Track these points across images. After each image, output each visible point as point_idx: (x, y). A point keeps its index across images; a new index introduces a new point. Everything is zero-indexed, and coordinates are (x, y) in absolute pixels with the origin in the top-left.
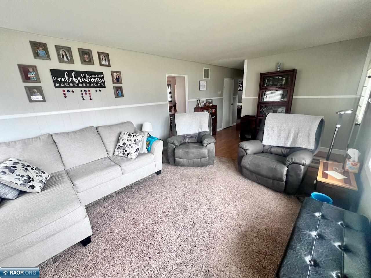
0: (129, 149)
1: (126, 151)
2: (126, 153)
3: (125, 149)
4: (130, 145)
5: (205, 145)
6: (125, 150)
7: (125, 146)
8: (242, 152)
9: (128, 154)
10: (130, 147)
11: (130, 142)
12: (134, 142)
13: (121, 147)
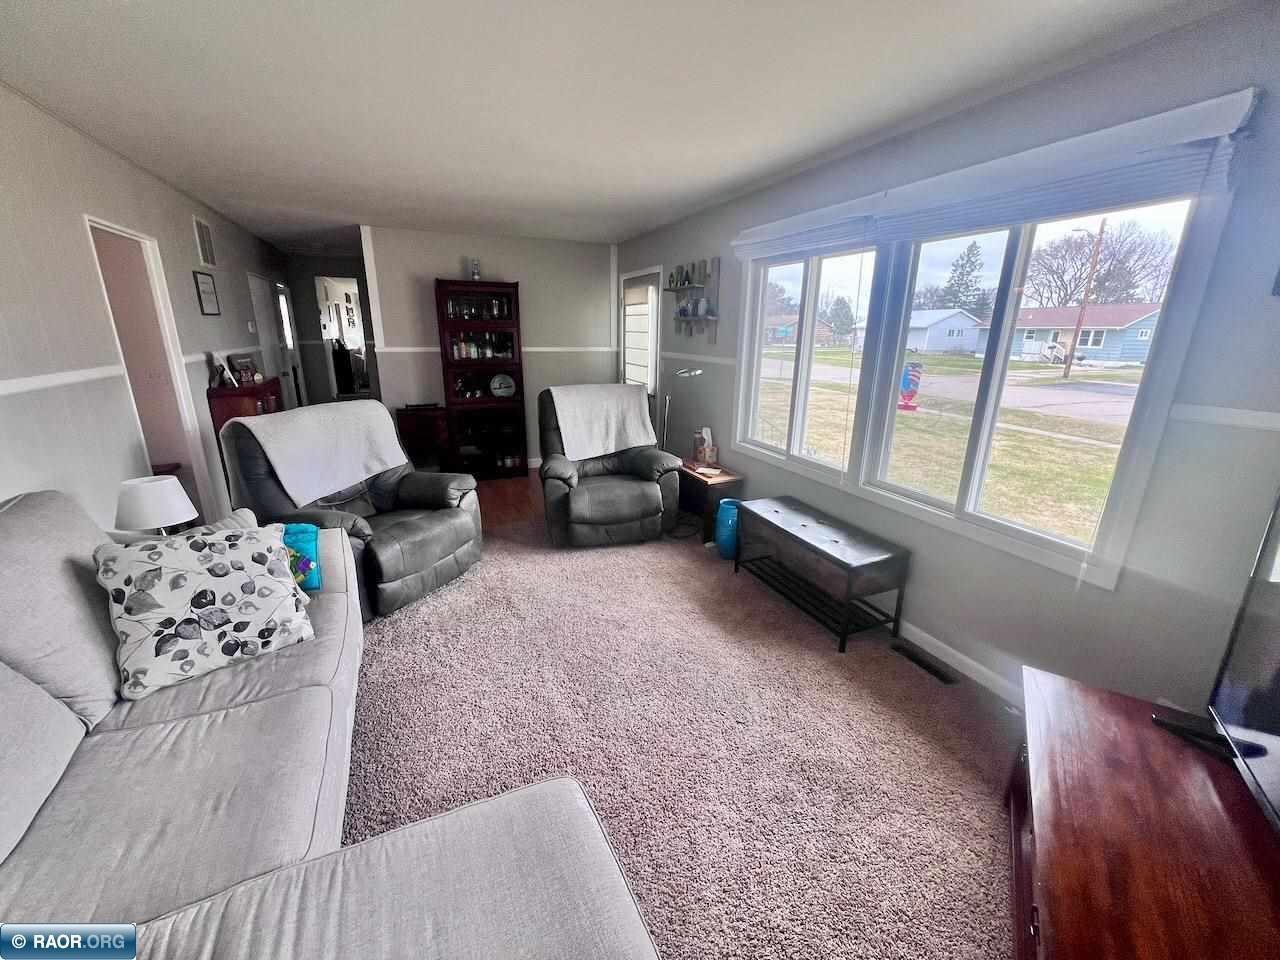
0: (257, 609)
1: (240, 627)
2: (250, 635)
3: (228, 621)
4: (248, 588)
5: (455, 503)
6: (228, 628)
7: (219, 604)
8: (559, 486)
9: (265, 634)
10: (253, 598)
11: (234, 575)
12: (263, 569)
13: (189, 621)
